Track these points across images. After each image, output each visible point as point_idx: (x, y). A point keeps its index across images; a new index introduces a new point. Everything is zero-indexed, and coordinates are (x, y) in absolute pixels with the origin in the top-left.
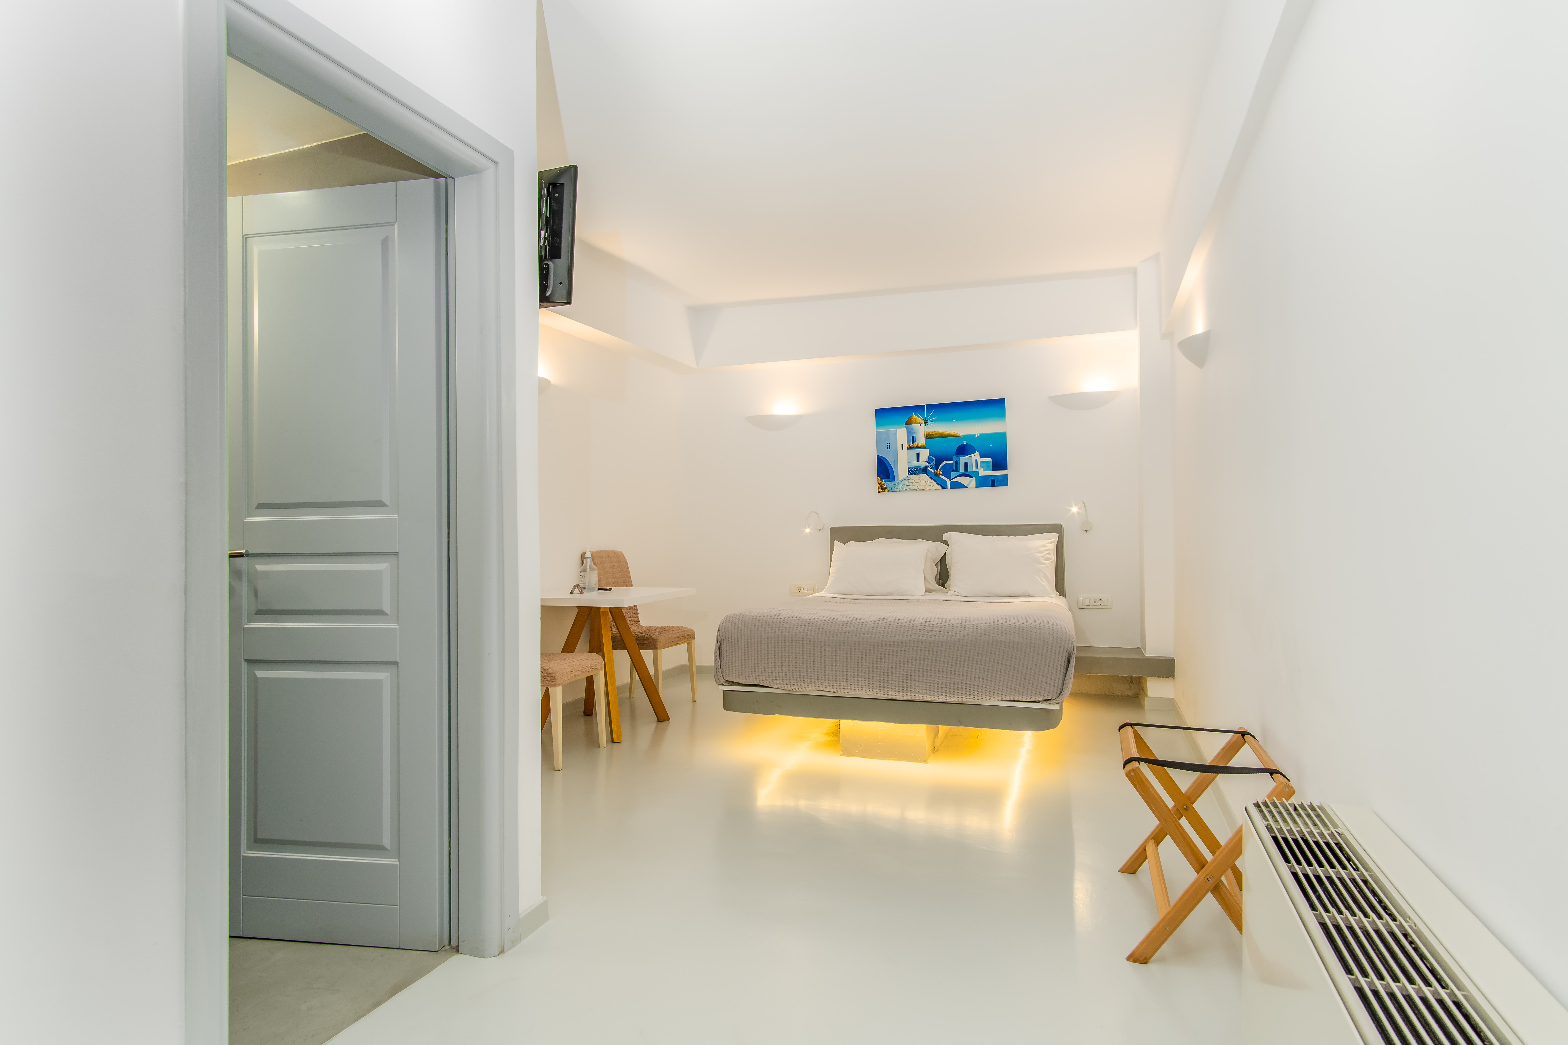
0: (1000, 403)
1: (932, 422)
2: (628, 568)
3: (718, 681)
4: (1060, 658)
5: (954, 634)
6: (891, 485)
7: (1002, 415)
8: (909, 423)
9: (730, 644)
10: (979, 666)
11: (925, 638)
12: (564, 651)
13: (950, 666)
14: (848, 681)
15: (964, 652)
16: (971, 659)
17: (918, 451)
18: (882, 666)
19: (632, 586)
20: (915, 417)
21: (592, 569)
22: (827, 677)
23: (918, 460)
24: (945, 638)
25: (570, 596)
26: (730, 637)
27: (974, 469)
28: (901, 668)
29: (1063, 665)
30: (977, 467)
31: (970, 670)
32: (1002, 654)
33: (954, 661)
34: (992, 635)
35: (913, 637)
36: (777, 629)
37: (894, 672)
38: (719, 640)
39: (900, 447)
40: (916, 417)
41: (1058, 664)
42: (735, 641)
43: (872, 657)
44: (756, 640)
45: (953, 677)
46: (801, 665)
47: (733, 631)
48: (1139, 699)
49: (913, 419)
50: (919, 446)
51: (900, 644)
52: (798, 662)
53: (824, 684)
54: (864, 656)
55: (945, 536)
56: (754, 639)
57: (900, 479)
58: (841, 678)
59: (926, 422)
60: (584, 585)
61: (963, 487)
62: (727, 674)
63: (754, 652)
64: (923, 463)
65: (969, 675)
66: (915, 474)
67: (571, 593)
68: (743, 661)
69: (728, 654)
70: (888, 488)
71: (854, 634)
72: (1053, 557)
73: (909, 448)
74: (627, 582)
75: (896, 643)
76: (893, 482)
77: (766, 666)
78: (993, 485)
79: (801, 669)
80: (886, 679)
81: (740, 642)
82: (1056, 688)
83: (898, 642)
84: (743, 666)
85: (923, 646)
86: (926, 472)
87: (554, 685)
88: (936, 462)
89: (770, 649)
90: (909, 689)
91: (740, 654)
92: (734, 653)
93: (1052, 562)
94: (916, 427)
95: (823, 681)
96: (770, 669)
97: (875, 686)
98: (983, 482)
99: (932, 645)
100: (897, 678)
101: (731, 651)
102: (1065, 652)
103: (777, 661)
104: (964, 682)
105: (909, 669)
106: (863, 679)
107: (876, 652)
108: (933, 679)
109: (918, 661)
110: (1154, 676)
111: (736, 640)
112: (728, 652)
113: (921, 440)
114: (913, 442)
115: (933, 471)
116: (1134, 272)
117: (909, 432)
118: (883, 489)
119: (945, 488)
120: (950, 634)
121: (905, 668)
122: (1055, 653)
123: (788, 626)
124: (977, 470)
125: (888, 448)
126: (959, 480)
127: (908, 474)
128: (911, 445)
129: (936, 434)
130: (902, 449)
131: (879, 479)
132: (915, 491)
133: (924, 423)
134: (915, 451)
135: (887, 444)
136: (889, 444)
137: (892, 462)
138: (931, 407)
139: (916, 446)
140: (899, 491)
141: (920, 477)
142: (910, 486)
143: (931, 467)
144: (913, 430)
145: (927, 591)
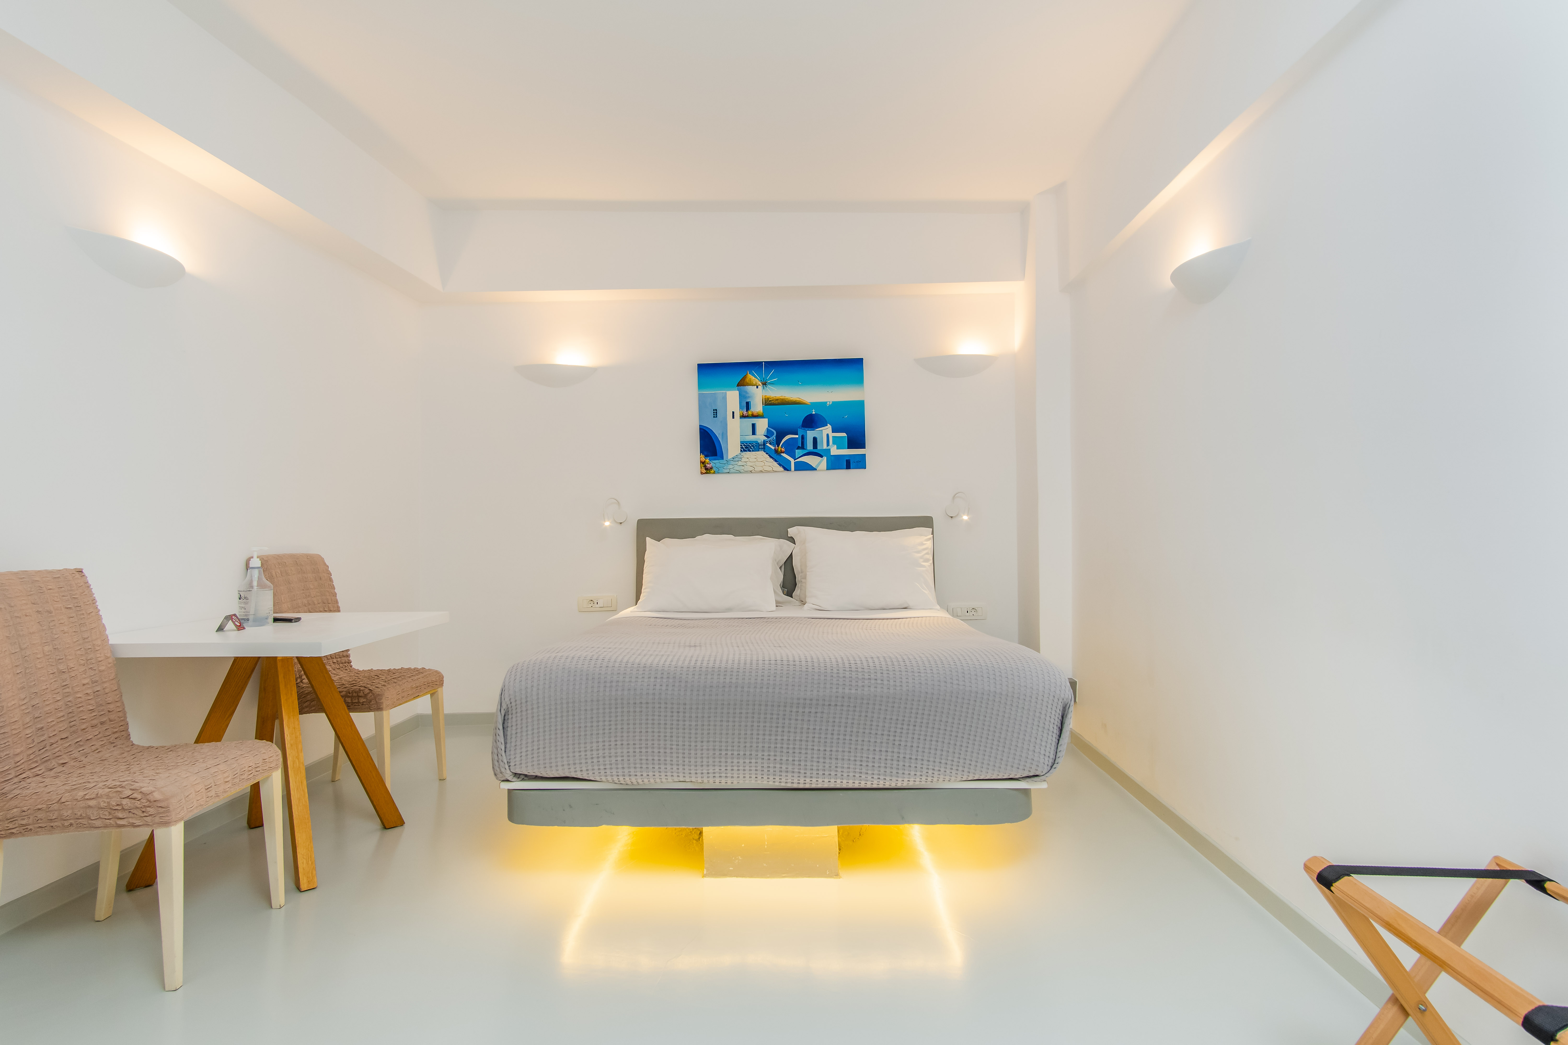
0: (856, 363)
1: (770, 384)
2: (331, 580)
3: (500, 775)
6: (718, 465)
7: (859, 380)
8: (742, 384)
9: (524, 713)
10: (936, 731)
12: (201, 739)
14: (728, 764)
15: (914, 711)
16: (925, 721)
17: (754, 420)
18: (785, 738)
19: (339, 611)
20: (750, 376)
21: (261, 586)
22: (693, 760)
23: (754, 433)
25: (217, 638)
26: (524, 701)
27: (825, 447)
28: (816, 740)
30: (828, 444)
31: (922, 738)
32: (970, 711)
33: (899, 726)
35: (834, 690)
36: (608, 685)
37: (803, 747)
38: (504, 706)
39: (730, 415)
40: (751, 377)
42: (532, 709)
43: (768, 724)
44: (571, 705)
45: (896, 750)
46: (650, 743)
47: (529, 690)
49: (747, 380)
50: (755, 414)
51: (814, 702)
52: (643, 738)
53: (687, 771)
54: (755, 724)
55: (792, 531)
56: (568, 703)
57: (730, 457)
58: (717, 760)
59: (764, 384)
60: (246, 615)
61: (813, 469)
62: (518, 763)
63: (568, 724)
64: (760, 437)
65: (921, 745)
66: (750, 451)
67: (221, 629)
68: (547, 741)
69: (519, 731)
70: (714, 469)
71: (739, 689)
72: (931, 558)
73: (743, 417)
74: (330, 605)
76: (721, 461)
77: (588, 748)
78: (848, 467)
79: (650, 750)
80: (791, 759)
81: (541, 709)
82: (1047, 759)
83: (811, 700)
84: (547, 749)
85: (852, 705)
86: (764, 448)
87: (167, 824)
88: (776, 436)
89: (595, 719)
90: (827, 773)
91: (541, 730)
92: (530, 728)
94: (751, 389)
95: (687, 767)
96: (595, 753)
97: (772, 770)
98: (836, 463)
99: (865, 702)
101: (524, 725)
102: (1060, 703)
103: (607, 739)
104: (914, 757)
105: (829, 741)
106: (753, 761)
107: (775, 716)
108: (866, 756)
109: (842, 729)
111: (535, 706)
112: (519, 726)
113: (757, 407)
114: (748, 409)
115: (773, 448)
116: (1023, 210)
117: (742, 396)
118: (707, 470)
119: (788, 470)
121: (822, 741)
123: (627, 680)
124: (828, 448)
125: (715, 416)
126: (805, 459)
127: (741, 450)
128: (745, 413)
129: (777, 400)
130: (733, 417)
131: (701, 456)
132: (749, 473)
133: (761, 385)
134: (749, 422)
135: (714, 410)
136: (716, 410)
137: (719, 434)
138: (771, 365)
139: (752, 415)
140: (729, 473)
141: (757, 455)
142: (743, 466)
143: (770, 442)
144: (748, 393)
145: (777, 602)
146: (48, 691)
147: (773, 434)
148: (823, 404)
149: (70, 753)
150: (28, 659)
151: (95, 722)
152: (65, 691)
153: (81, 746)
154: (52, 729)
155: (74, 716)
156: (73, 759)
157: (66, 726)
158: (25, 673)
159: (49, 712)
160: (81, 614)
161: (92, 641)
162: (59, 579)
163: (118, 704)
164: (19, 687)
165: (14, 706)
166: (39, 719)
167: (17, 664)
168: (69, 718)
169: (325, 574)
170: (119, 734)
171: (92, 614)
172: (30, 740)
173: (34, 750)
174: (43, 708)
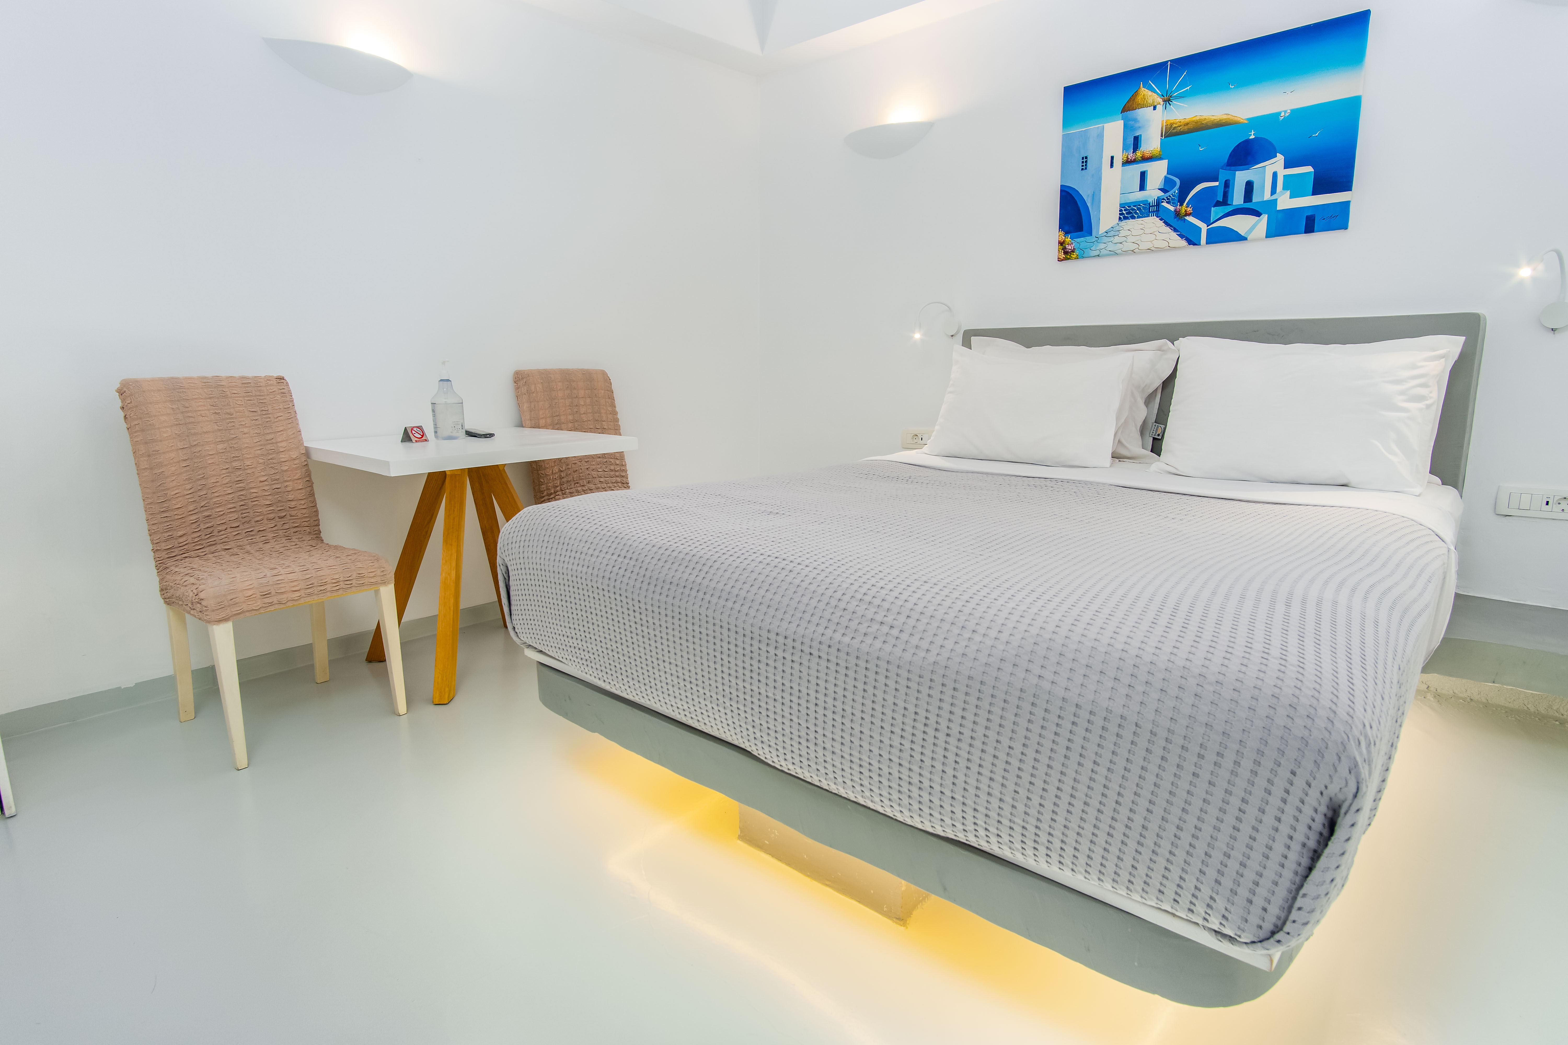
1: (1181, 98)
4: (1290, 810)
5: (925, 645)
6: (1083, 245)
8: (1129, 106)
10: (988, 757)
11: (847, 639)
13: (908, 736)
17: (1145, 166)
18: (755, 688)
20: (1144, 92)
23: (1142, 187)
24: (898, 651)
27: (1267, 196)
30: (1274, 191)
33: (920, 726)
34: (1037, 670)
39: (1107, 162)
40: (1148, 94)
44: (543, 573)
49: (1139, 99)
50: (1147, 155)
55: (1177, 343)
57: (1102, 230)
59: (1168, 101)
61: (1241, 238)
64: (1153, 193)
66: (1133, 218)
68: (533, 613)
70: (1077, 252)
72: (1435, 395)
73: (1127, 162)
75: (781, 639)
76: (1088, 238)
78: (1311, 228)
84: (534, 622)
86: (1158, 211)
88: (1180, 189)
93: (1428, 407)
94: (1143, 113)
98: (1288, 224)
102: (1314, 793)
104: (947, 792)
107: (740, 650)
109: (830, 700)
113: (1152, 143)
114: (1136, 147)
115: (1172, 208)
117: (1128, 128)
118: (1066, 254)
119: (1195, 244)
120: (915, 641)
122: (1268, 791)
124: (1274, 197)
125: (1084, 167)
126: (1230, 222)
127: (1120, 218)
128: (1131, 156)
129: (1187, 124)
130: (1112, 166)
131: (1060, 233)
132: (1130, 254)
133: (1162, 103)
134: (1137, 169)
135: (1083, 158)
136: (1086, 158)
137: (1088, 197)
139: (1141, 157)
140: (1098, 256)
141: (1145, 224)
142: (1121, 243)
143: (1168, 199)
144: (1138, 121)
145: (1116, 456)
146: (218, 484)
147: (1175, 183)
149: (237, 541)
150: (198, 454)
151: (272, 516)
152: (237, 485)
153: (253, 535)
154: (221, 518)
155: (247, 509)
156: (238, 546)
157: (236, 517)
158: (193, 467)
159: (218, 502)
160: (266, 418)
161: (276, 443)
162: (249, 385)
163: (303, 502)
164: (185, 478)
165: (178, 495)
166: (205, 508)
167: (185, 458)
168: (242, 510)
169: (603, 392)
170: (299, 529)
171: (280, 418)
172: (194, 526)
173: (199, 534)
174: (211, 499)
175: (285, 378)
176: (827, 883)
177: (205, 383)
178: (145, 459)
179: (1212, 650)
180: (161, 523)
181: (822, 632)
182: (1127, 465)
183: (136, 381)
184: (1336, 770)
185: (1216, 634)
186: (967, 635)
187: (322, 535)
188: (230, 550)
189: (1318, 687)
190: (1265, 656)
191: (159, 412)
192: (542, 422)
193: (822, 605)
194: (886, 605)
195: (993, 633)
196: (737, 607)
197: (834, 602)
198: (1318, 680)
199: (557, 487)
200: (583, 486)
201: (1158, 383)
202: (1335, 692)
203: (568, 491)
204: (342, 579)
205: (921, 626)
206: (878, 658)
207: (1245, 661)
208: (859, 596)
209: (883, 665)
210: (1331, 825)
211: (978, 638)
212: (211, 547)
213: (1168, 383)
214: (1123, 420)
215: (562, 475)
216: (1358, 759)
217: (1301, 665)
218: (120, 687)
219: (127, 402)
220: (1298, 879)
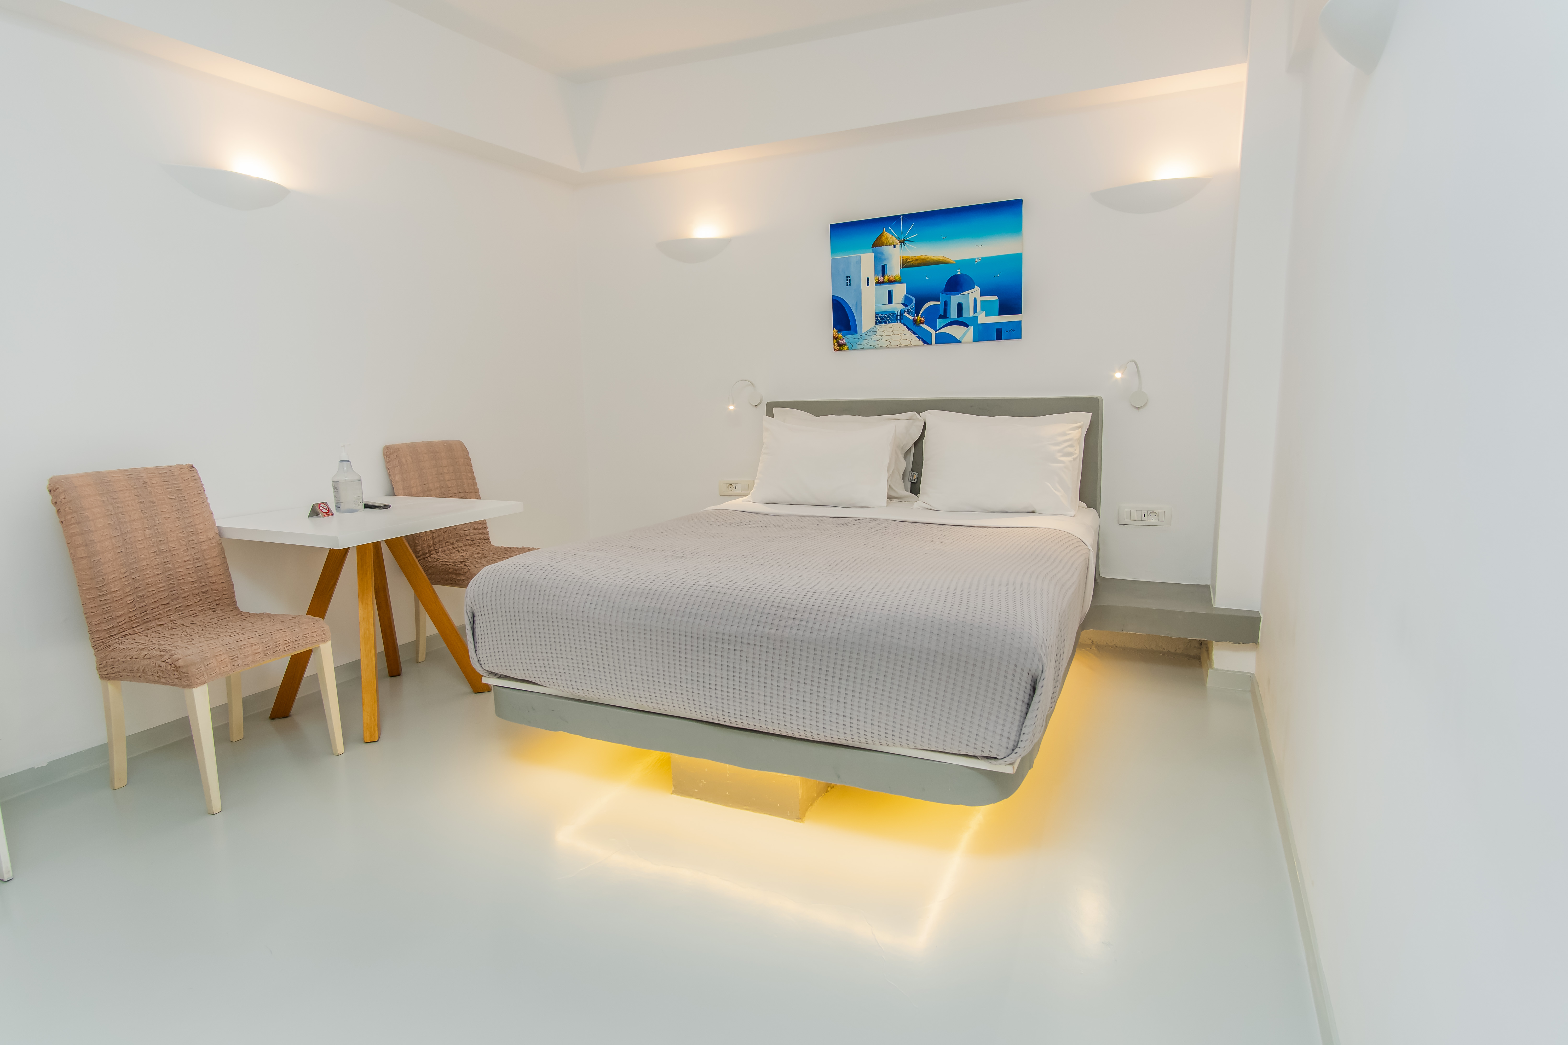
0: (1014, 206)
1: (911, 241)
4: (1016, 685)
5: (823, 628)
6: (852, 340)
7: (1017, 228)
8: (877, 244)
9: (484, 617)
10: (865, 688)
11: (773, 631)
13: (815, 684)
14: (656, 691)
15: (839, 662)
16: (852, 675)
17: (891, 287)
20: (886, 234)
22: (624, 682)
23: (890, 302)
26: (482, 605)
27: (971, 314)
29: (1021, 698)
30: (975, 311)
32: (906, 670)
36: (546, 598)
39: (864, 282)
40: (889, 236)
41: (1011, 696)
42: (489, 614)
44: (517, 614)
46: (585, 659)
47: (485, 596)
48: (1200, 662)
49: (883, 239)
50: (892, 279)
52: (579, 654)
55: (924, 415)
56: (514, 612)
57: (864, 330)
58: (646, 685)
59: (903, 242)
61: (955, 341)
62: (486, 662)
63: (517, 632)
64: (897, 306)
66: (885, 323)
68: (504, 646)
69: (483, 633)
70: (848, 345)
72: (1077, 452)
73: (878, 283)
78: (999, 337)
79: (586, 666)
80: (713, 695)
81: (495, 615)
82: (1005, 740)
84: (505, 653)
85: (771, 646)
86: (902, 319)
87: (189, 686)
91: (498, 634)
92: (490, 631)
93: (1075, 459)
94: (887, 250)
95: (620, 688)
96: (541, 662)
97: (697, 703)
98: (986, 334)
100: (731, 695)
101: (486, 628)
102: (1025, 674)
103: (549, 651)
106: (679, 691)
110: (1226, 641)
112: (483, 629)
113: (894, 271)
114: (884, 273)
115: (911, 318)
117: (877, 259)
118: (840, 346)
119: (928, 344)
120: (817, 626)
122: (1005, 677)
123: (563, 594)
124: (976, 315)
125: (848, 284)
126: (949, 330)
127: (876, 323)
128: (881, 278)
129: (917, 260)
130: (868, 284)
131: (834, 331)
132: (885, 348)
133: (899, 244)
134: (886, 288)
135: (847, 277)
136: (850, 277)
137: (853, 305)
138: (911, 218)
139: (888, 280)
140: (863, 348)
141: (893, 327)
142: (878, 340)
143: (908, 311)
144: (884, 255)
145: (889, 498)
146: (149, 566)
147: (912, 300)
148: (970, 263)
149: (169, 616)
150: (129, 541)
151: (196, 591)
152: (165, 566)
153: (182, 610)
154: (154, 596)
155: (174, 587)
156: (171, 621)
157: (167, 594)
158: (126, 552)
159: (149, 583)
160: (184, 503)
161: (195, 525)
162: (166, 475)
163: (221, 577)
164: (120, 563)
165: (115, 579)
166: (139, 589)
167: (118, 545)
168: (171, 588)
169: (462, 460)
170: (221, 601)
171: (196, 503)
172: (131, 606)
173: (135, 613)
174: (143, 580)
175: (194, 466)
176: (745, 807)
177: (127, 475)
178: (83, 548)
179: (975, 612)
180: (100, 606)
181: (755, 629)
182: (896, 504)
183: (66, 478)
184: (1033, 661)
185: (976, 604)
186: (847, 619)
187: (238, 605)
188: (164, 625)
189: (1023, 624)
190: (999, 612)
191: (92, 505)
192: (414, 490)
193: (752, 613)
194: (795, 608)
195: (862, 617)
196: (691, 620)
197: (760, 610)
198: (1023, 620)
199: (431, 547)
200: (453, 544)
201: (912, 443)
202: (1030, 625)
203: (440, 550)
204: (291, 640)
205: (819, 618)
206: (795, 640)
207: (991, 615)
208: (776, 605)
209: (799, 643)
210: (1034, 690)
211: (854, 620)
212: (147, 624)
213: (919, 443)
214: (891, 472)
215: (434, 536)
216: (1042, 655)
217: (1015, 614)
218: (33, 768)
219: (61, 497)
220: (1022, 719)
